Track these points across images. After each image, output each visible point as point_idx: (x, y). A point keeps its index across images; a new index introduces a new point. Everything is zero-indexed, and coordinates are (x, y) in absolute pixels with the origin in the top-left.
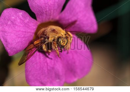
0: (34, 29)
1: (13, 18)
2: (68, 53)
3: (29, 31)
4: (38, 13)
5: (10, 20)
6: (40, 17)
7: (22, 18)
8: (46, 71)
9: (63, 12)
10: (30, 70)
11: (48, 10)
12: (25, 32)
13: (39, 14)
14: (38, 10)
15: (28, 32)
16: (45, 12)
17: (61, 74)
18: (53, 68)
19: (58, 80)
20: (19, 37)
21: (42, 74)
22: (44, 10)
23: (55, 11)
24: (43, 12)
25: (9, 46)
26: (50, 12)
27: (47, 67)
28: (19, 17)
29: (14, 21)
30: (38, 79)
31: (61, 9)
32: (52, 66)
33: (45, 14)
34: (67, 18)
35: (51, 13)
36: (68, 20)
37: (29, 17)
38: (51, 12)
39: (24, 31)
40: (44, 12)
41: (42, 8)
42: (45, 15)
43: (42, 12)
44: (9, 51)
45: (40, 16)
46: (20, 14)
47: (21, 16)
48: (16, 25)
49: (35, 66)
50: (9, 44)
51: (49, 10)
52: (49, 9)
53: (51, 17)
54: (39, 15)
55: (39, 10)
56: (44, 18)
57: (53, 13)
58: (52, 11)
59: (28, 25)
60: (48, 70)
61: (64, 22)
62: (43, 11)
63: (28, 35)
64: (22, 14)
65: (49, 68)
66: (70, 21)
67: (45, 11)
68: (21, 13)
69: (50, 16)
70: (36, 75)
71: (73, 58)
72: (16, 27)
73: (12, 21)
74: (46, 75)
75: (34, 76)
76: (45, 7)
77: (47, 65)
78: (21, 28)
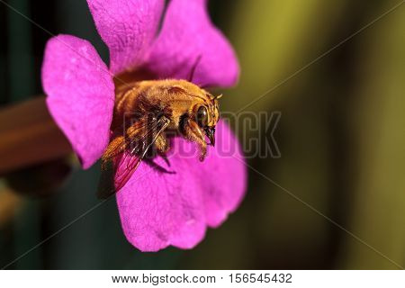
1: (74, 60)
4: (116, 43)
5: (68, 68)
6: (118, 58)
7: (91, 60)
8: (166, 199)
9: (157, 39)
10: (129, 202)
11: (137, 32)
13: (117, 48)
14: (115, 36)
16: (131, 38)
17: (196, 203)
18: (179, 188)
19: (190, 222)
20: (98, 114)
21: (159, 210)
22: (128, 35)
24: (127, 41)
26: (140, 39)
27: (167, 189)
28: (84, 57)
30: (153, 223)
31: (155, 30)
32: (176, 184)
33: (130, 45)
35: (141, 43)
36: (175, 57)
38: (142, 37)
39: (104, 93)
40: (129, 39)
41: (125, 29)
42: (128, 49)
43: (124, 39)
45: (118, 53)
46: (83, 49)
47: (87, 56)
49: (140, 189)
51: (140, 33)
52: (139, 29)
53: (139, 55)
54: (116, 50)
55: (118, 36)
58: (145, 35)
60: (170, 194)
61: (164, 65)
62: (126, 38)
64: (88, 49)
65: (171, 191)
67: (132, 35)
69: (139, 49)
72: (86, 86)
73: (72, 72)
74: (168, 210)
75: (142, 217)
76: (132, 26)
77: (166, 182)
78: (96, 87)
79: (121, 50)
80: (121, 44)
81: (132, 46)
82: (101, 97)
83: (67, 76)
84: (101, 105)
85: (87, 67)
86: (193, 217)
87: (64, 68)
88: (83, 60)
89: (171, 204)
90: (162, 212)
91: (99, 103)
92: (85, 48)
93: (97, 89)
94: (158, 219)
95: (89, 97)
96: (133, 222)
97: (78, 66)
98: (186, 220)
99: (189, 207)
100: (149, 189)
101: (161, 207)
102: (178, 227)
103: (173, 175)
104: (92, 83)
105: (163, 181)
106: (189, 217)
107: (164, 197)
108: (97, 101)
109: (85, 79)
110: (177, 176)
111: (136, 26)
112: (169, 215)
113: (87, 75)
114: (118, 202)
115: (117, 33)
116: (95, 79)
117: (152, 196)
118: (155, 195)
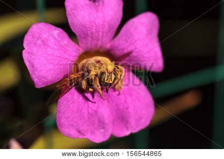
0: (74, 56)
2: (119, 94)
3: (66, 56)
4: (81, 34)
5: (41, 39)
6: (84, 42)
7: (58, 38)
8: (86, 115)
9: (116, 39)
10: (63, 111)
11: (94, 31)
12: (60, 57)
13: (83, 36)
14: (80, 30)
15: (65, 58)
16: (91, 34)
17: (107, 121)
18: (96, 112)
20: (51, 64)
22: (89, 32)
23: (105, 34)
24: (88, 34)
25: (37, 73)
27: (88, 110)
28: (53, 36)
29: (46, 40)
30: (75, 124)
31: (113, 34)
32: (94, 109)
33: (91, 37)
34: (122, 47)
35: (98, 37)
37: (67, 39)
38: (98, 34)
39: (59, 55)
41: (86, 28)
42: (90, 39)
43: (86, 33)
44: (36, 80)
45: (84, 40)
46: (55, 32)
47: (56, 36)
48: (48, 46)
49: (72, 106)
50: (37, 70)
51: (96, 32)
52: (96, 30)
53: (100, 43)
54: (82, 38)
55: (82, 31)
56: (90, 43)
57: (102, 37)
58: (100, 33)
59: (66, 49)
60: (89, 113)
63: (64, 62)
64: (59, 33)
65: (90, 112)
66: (126, 51)
68: (57, 32)
69: (98, 40)
70: (71, 118)
71: (125, 101)
72: (49, 49)
74: (86, 120)
75: (69, 119)
76: (90, 27)
77: (88, 106)
78: (55, 50)
79: (85, 38)
80: (84, 35)
81: (92, 37)
82: (58, 57)
84: (54, 60)
86: (103, 128)
89: (89, 118)
90: (82, 120)
96: (63, 121)
98: (100, 129)
99: (102, 123)
102: (94, 131)
103: (94, 104)
104: (53, 48)
105: (86, 105)
106: (101, 128)
107: (84, 113)
110: (96, 105)
111: (94, 28)
112: (87, 123)
115: (81, 29)
116: (56, 47)
117: (78, 111)
118: (79, 111)
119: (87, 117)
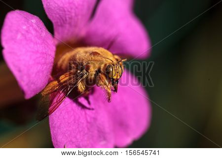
1: (24, 27)
4: (58, 21)
5: (20, 32)
6: (60, 31)
7: (38, 29)
8: (85, 124)
11: (73, 15)
13: (59, 24)
14: (58, 16)
18: (95, 119)
19: (104, 143)
20: (38, 63)
21: (80, 132)
22: (67, 16)
24: (66, 20)
26: (76, 20)
27: (86, 118)
28: (32, 26)
29: (26, 34)
31: (89, 16)
32: (93, 116)
35: (77, 22)
38: (78, 19)
40: (68, 19)
41: (65, 12)
42: (67, 26)
43: (64, 18)
45: (60, 28)
46: (33, 21)
47: (35, 26)
49: (66, 116)
51: (76, 15)
53: (77, 30)
54: (58, 26)
55: (60, 16)
58: (80, 17)
59: (47, 42)
60: (88, 122)
62: (66, 18)
65: (89, 119)
67: (70, 16)
69: (76, 26)
73: (23, 34)
74: (86, 132)
75: (67, 135)
76: (70, 10)
77: (86, 114)
78: (39, 46)
79: (62, 26)
80: (62, 21)
81: (70, 24)
82: (43, 53)
83: (19, 36)
84: (41, 58)
85: (33, 32)
86: (105, 139)
87: (18, 31)
88: (31, 28)
89: (88, 129)
90: (82, 133)
91: (39, 57)
92: (35, 20)
93: (40, 48)
94: (78, 137)
95: (33, 52)
96: (60, 138)
97: (27, 32)
98: (100, 141)
99: (102, 132)
100: (73, 117)
101: (81, 129)
104: (36, 43)
105: (84, 113)
106: (102, 139)
107: (83, 123)
108: (39, 55)
109: (31, 41)
110: (94, 112)
111: (73, 11)
113: (33, 38)
114: (50, 123)
115: (59, 14)
116: (39, 41)
117: (75, 122)
118: (77, 122)
119: (86, 129)
